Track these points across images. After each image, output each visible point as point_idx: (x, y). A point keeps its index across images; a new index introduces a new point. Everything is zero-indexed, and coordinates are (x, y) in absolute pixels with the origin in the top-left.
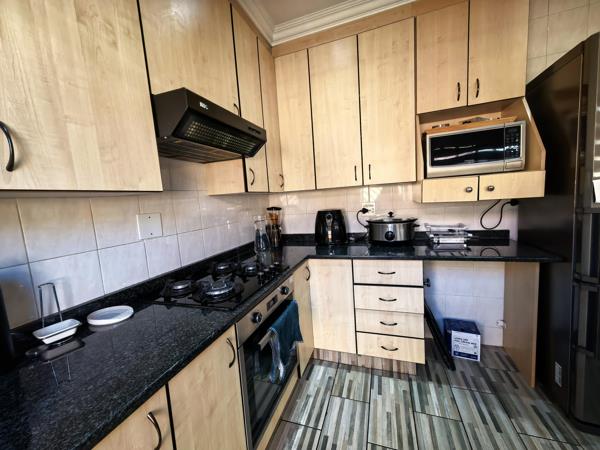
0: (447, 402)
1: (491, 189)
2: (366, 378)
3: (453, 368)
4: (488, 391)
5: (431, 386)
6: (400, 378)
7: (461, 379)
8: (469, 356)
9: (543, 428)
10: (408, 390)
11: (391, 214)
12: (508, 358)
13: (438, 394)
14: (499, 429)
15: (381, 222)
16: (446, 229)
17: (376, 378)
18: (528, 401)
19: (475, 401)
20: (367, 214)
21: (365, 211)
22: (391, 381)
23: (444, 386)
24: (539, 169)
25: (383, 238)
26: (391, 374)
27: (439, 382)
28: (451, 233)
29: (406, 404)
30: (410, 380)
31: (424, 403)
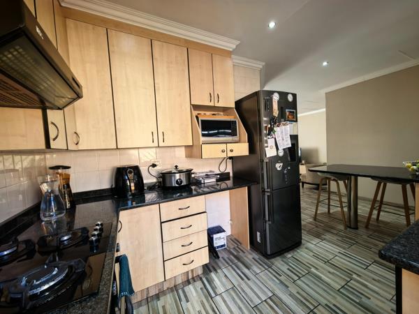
0: (224, 279)
1: (232, 151)
2: (174, 296)
3: (218, 257)
4: (236, 261)
5: (213, 275)
6: (195, 281)
7: (224, 262)
8: (222, 246)
9: (260, 267)
10: (202, 286)
11: (176, 166)
12: (235, 239)
13: (218, 278)
14: (249, 279)
15: (170, 173)
16: (204, 174)
17: (180, 291)
18: (250, 257)
19: (234, 270)
20: (155, 168)
21: (154, 166)
22: (191, 286)
23: (219, 271)
24: (245, 142)
25: (175, 184)
26: (188, 282)
27: (215, 270)
28: (208, 176)
29: (206, 297)
30: (201, 279)
31: (214, 289)
